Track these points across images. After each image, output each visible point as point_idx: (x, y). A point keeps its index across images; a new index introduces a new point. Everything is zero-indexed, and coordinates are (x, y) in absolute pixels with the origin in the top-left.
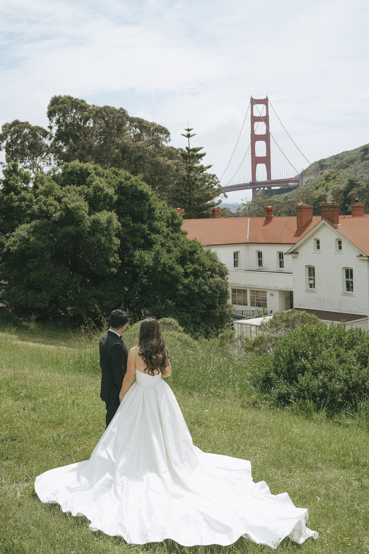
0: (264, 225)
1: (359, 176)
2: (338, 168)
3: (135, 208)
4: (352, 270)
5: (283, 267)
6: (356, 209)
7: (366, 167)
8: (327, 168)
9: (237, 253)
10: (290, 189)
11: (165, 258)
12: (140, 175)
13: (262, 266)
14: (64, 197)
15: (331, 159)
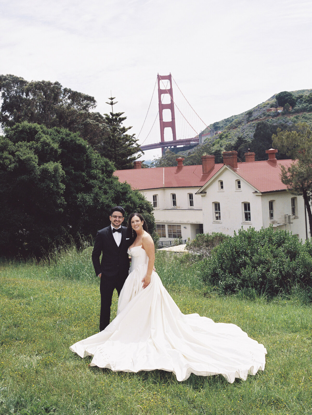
0: (176, 173)
1: (245, 134)
2: (229, 128)
3: (75, 159)
4: (249, 204)
5: (193, 206)
6: (249, 157)
7: (251, 127)
8: (220, 129)
9: (156, 196)
10: (191, 147)
11: (103, 199)
12: (77, 133)
13: (176, 206)
14: (17, 151)
15: (223, 122)
